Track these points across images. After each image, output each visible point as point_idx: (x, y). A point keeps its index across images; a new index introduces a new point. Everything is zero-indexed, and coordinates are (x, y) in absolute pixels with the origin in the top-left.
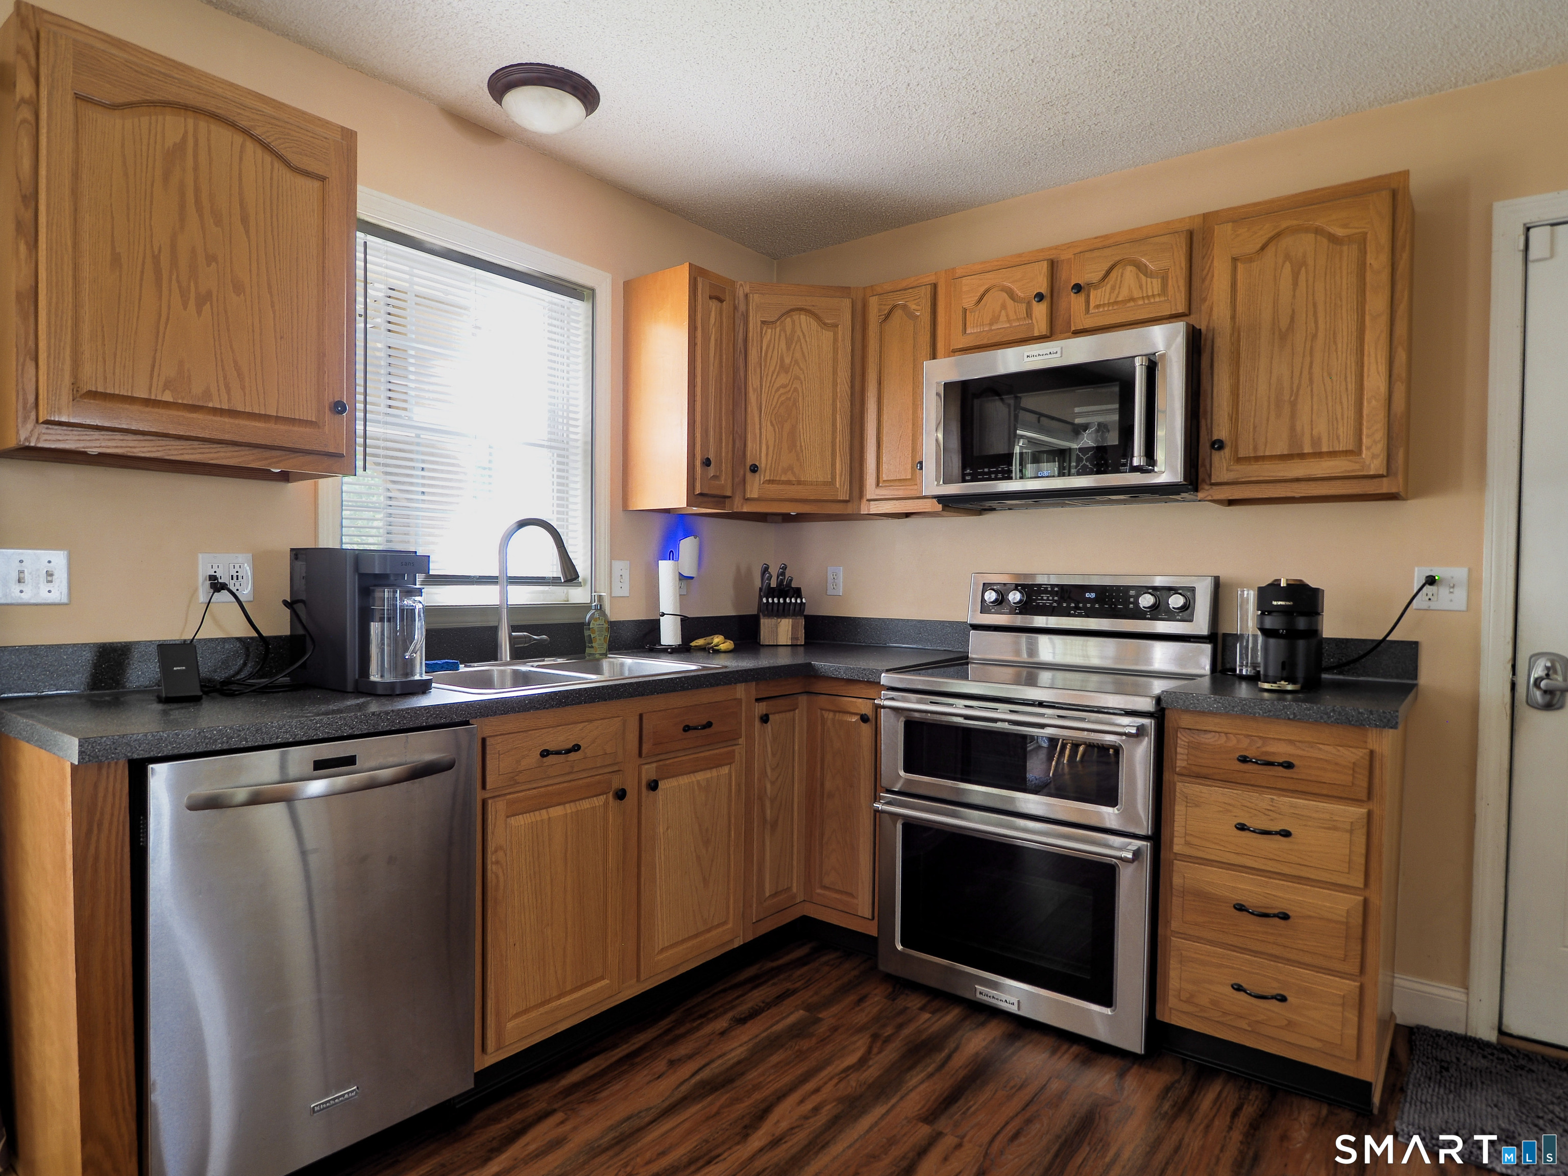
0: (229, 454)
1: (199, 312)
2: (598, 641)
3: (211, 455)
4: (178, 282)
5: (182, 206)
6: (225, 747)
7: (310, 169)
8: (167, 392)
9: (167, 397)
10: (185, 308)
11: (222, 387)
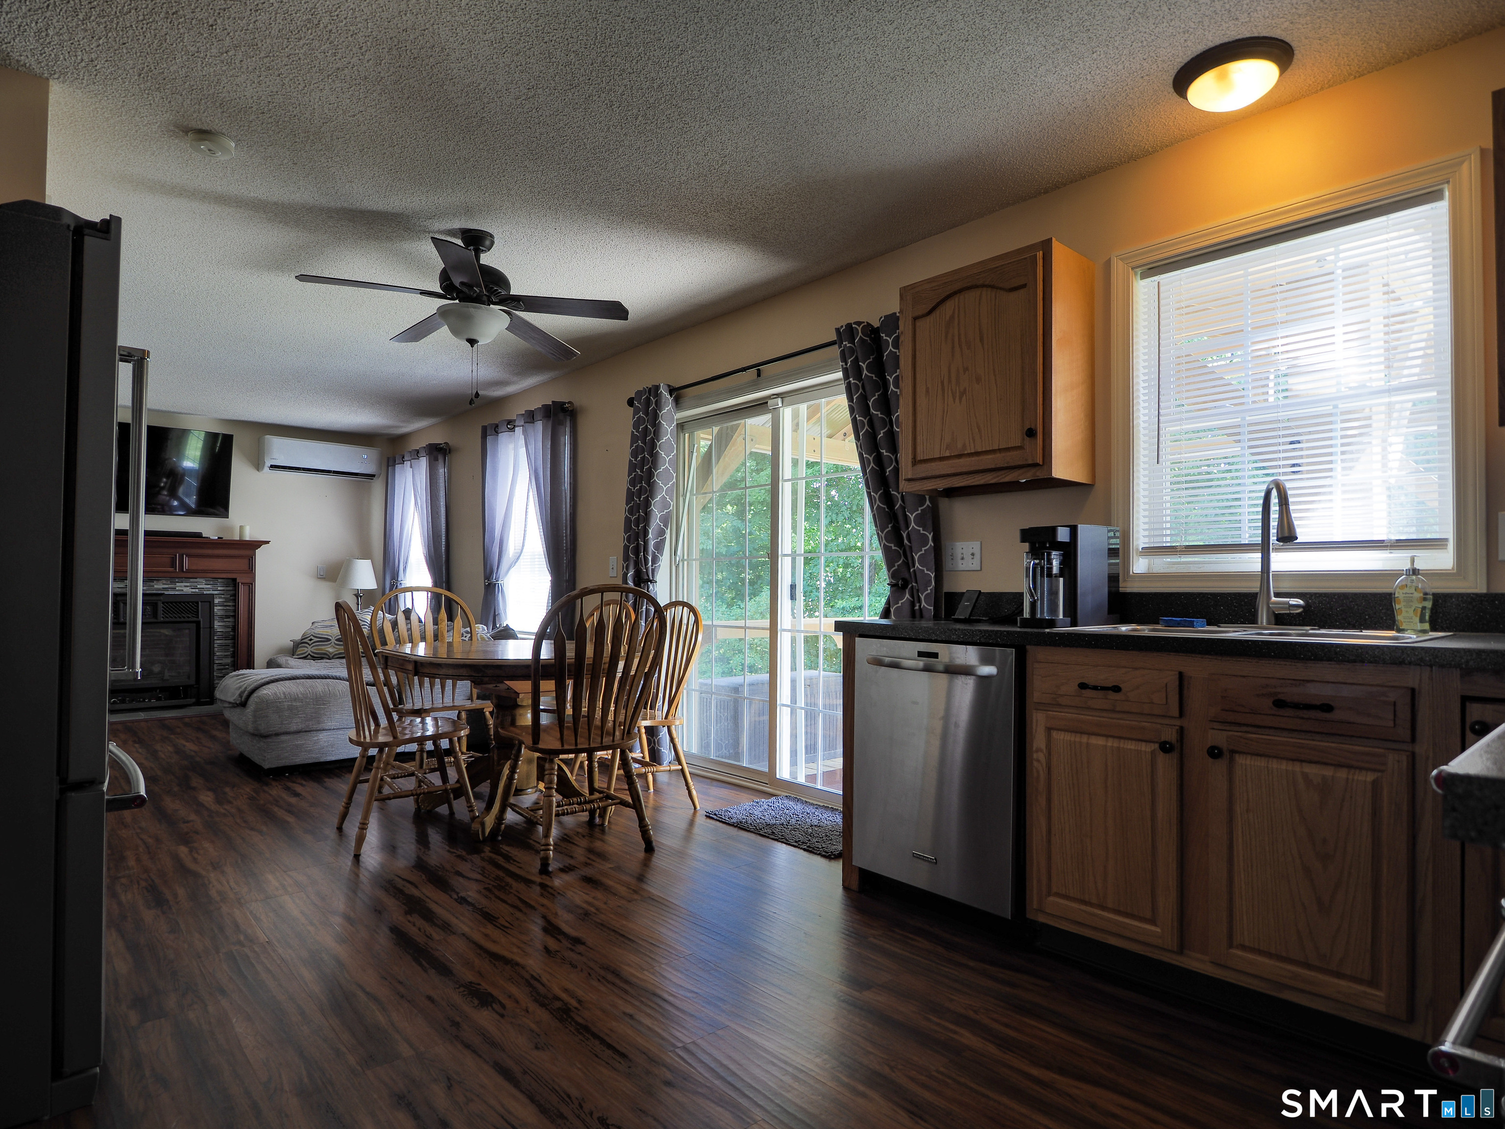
0: (980, 478)
1: (960, 402)
2: (1404, 614)
3: (971, 481)
4: (951, 390)
5: (953, 348)
6: (881, 635)
7: (1016, 285)
8: (947, 451)
9: (947, 454)
10: (954, 402)
11: (971, 441)
